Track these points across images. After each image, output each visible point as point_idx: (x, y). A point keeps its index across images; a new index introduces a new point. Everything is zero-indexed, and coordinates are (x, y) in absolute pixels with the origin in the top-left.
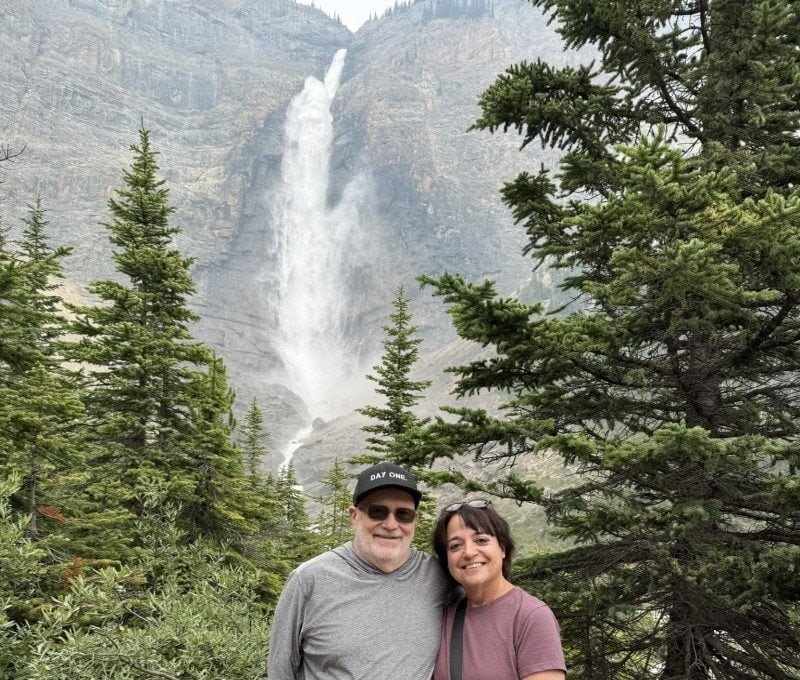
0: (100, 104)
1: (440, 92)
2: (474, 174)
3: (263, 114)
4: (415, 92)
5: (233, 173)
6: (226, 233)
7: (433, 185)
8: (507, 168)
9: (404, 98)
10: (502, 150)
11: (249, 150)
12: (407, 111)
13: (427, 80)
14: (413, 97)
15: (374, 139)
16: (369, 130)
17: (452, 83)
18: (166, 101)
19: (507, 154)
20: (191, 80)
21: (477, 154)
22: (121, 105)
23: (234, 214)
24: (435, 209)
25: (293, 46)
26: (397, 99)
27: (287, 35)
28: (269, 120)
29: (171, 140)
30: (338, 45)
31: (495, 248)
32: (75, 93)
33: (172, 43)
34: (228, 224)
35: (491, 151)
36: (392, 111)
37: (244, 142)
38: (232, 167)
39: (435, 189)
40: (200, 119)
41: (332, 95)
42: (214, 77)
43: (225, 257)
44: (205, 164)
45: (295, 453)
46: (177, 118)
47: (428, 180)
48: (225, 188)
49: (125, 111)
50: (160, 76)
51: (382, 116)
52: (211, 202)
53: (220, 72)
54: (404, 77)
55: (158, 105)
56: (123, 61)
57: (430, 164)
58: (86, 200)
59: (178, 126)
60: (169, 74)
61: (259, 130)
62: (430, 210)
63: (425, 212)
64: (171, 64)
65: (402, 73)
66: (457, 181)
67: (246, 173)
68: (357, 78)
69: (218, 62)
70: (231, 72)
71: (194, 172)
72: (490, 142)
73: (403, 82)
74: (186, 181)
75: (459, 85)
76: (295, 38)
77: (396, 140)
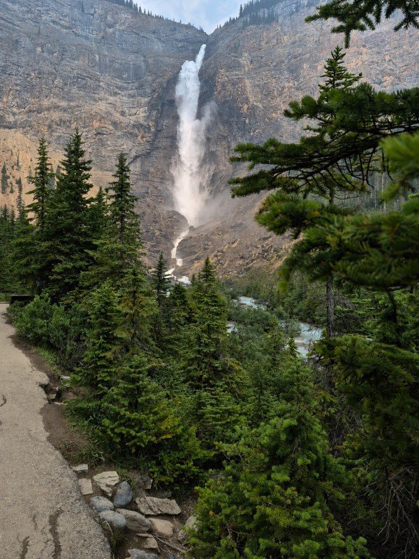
0: (90, 82)
1: (251, 62)
2: (269, 101)
3: (165, 81)
4: (239, 63)
5: (151, 110)
6: (148, 139)
7: (248, 108)
8: (286, 97)
9: (234, 67)
10: (283, 88)
11: (159, 97)
13: (246, 57)
14: (239, 66)
15: (219, 89)
16: (217, 84)
17: (258, 57)
18: (120, 77)
19: (286, 90)
20: (132, 66)
21: (271, 91)
22: (99, 81)
23: (153, 130)
24: (250, 121)
25: (180, 45)
26: (230, 68)
27: (177, 40)
28: (168, 82)
29: (122, 96)
30: (202, 43)
32: (78, 77)
33: (122, 49)
34: (150, 135)
35: (278, 89)
36: (228, 73)
37: (157, 94)
38: (151, 106)
39: (250, 110)
40: (136, 85)
41: (199, 68)
42: (143, 63)
43: (149, 151)
44: (140, 105)
45: (180, 243)
46: (125, 85)
47: (246, 106)
48: (148, 118)
49: (101, 84)
50: (117, 66)
51: (223, 76)
52: (142, 125)
53: (145, 61)
54: (235, 57)
55: (117, 79)
56: (100, 60)
57: (247, 98)
58: (84, 128)
59: (126, 89)
60: (121, 64)
61: (165, 88)
62: (247, 121)
63: (245, 121)
64: (122, 59)
65: (233, 54)
66: (260, 106)
67: (158, 110)
68: (211, 58)
69: (144, 57)
70: (150, 61)
71: (134, 111)
72: (277, 84)
73: (233, 58)
74: (130, 115)
75: (262, 57)
76: (181, 41)
77: (229, 87)
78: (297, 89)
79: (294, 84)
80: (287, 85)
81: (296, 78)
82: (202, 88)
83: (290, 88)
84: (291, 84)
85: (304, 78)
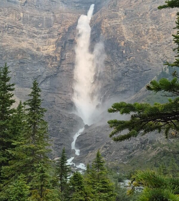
0: (16, 29)
1: (126, 14)
2: (139, 38)
3: (67, 27)
4: (117, 15)
5: (58, 46)
6: (56, 65)
8: (150, 35)
9: (114, 17)
10: (148, 29)
11: (63, 39)
12: (114, 21)
13: (121, 11)
14: (116, 16)
15: (104, 31)
16: (102, 29)
17: (129, 11)
18: (37, 26)
19: (150, 31)
20: (45, 19)
21: (140, 32)
22: (23, 29)
23: (59, 59)
24: (126, 51)
25: (77, 5)
26: (111, 18)
27: (75, 2)
28: (69, 29)
29: (38, 38)
30: (91, 3)
31: (148, 62)
32: (8, 27)
33: (39, 9)
34: (57, 63)
35: (144, 30)
36: (110, 22)
37: (61, 36)
38: (58, 44)
39: (126, 45)
40: (47, 31)
41: (90, 19)
42: (52, 17)
43: (55, 73)
44: (49, 44)
46: (40, 31)
47: (123, 42)
48: (55, 52)
49: (24, 31)
50: (35, 19)
51: (107, 24)
52: (51, 56)
53: (54, 16)
54: (113, 11)
55: (34, 28)
56: (23, 16)
57: (123, 37)
58: (11, 59)
59: (41, 33)
60: (38, 18)
61: (67, 32)
62: (124, 52)
64: (39, 15)
65: (113, 9)
66: (133, 41)
67: (62, 46)
68: (98, 13)
69: (53, 13)
70: (57, 16)
71: (45, 47)
72: (144, 27)
73: (113, 12)
74: (43, 50)
75: (132, 11)
76: (77, 3)
77: (111, 31)
78: (158, 30)
79: (156, 27)
80: (151, 27)
81: (157, 23)
82: (92, 31)
83: (153, 29)
84: (154, 27)
85: (163, 22)
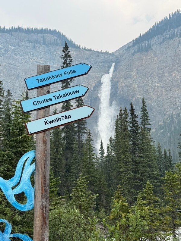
1: (138, 73)
2: (147, 95)
3: (92, 87)
4: (131, 75)
7: (135, 100)
8: (156, 91)
9: (128, 77)
10: (155, 87)
11: (89, 97)
12: (128, 81)
13: (134, 71)
14: (130, 76)
15: (120, 90)
16: (119, 87)
17: (141, 70)
21: (148, 89)
24: (136, 106)
25: (101, 64)
26: (125, 78)
27: (99, 62)
28: (94, 88)
30: (113, 62)
31: (153, 114)
36: (124, 81)
37: (88, 95)
39: (136, 101)
51: (122, 83)
54: (128, 72)
57: (135, 94)
61: (92, 91)
65: (127, 70)
67: (89, 103)
68: (117, 71)
72: (152, 85)
75: (143, 70)
76: (101, 62)
77: (126, 89)
78: (162, 87)
79: (160, 85)
80: (157, 85)
81: (162, 81)
82: (112, 89)
83: (158, 86)
84: (159, 85)
85: (166, 81)
